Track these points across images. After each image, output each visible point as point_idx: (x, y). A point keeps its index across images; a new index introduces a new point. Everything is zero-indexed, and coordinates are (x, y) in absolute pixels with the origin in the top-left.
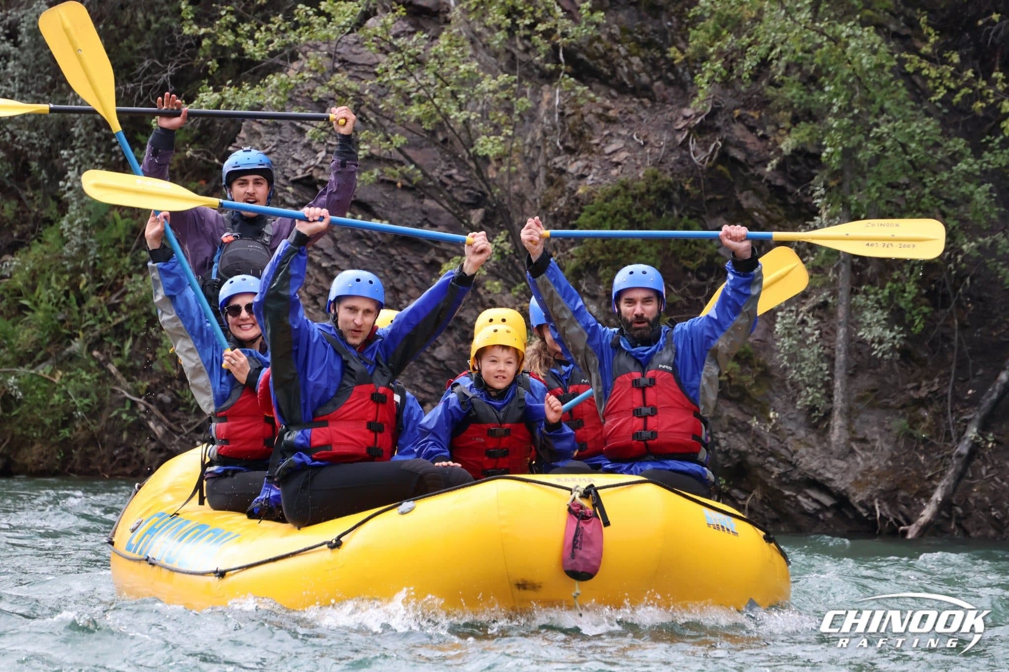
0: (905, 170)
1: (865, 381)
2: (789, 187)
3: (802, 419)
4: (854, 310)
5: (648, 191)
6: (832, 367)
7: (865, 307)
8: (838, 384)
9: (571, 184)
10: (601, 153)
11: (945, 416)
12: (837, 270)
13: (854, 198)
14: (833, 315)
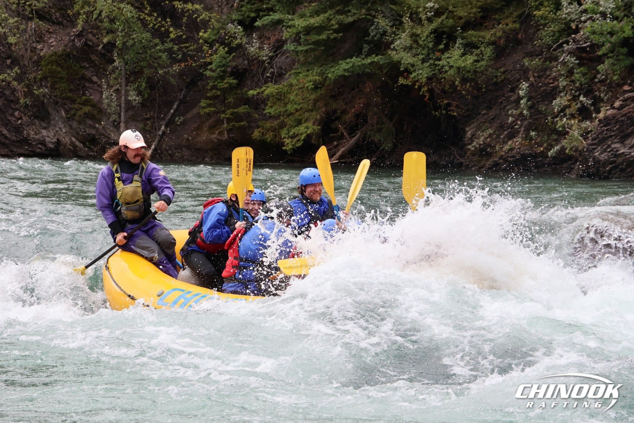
0: (141, 48)
1: (130, 113)
2: (106, 53)
3: (112, 124)
4: (127, 91)
5: (63, 54)
6: (120, 108)
7: (130, 90)
8: (122, 114)
9: (38, 52)
10: (47, 42)
11: (155, 123)
12: (121, 79)
13: (126, 57)
14: (120, 93)
